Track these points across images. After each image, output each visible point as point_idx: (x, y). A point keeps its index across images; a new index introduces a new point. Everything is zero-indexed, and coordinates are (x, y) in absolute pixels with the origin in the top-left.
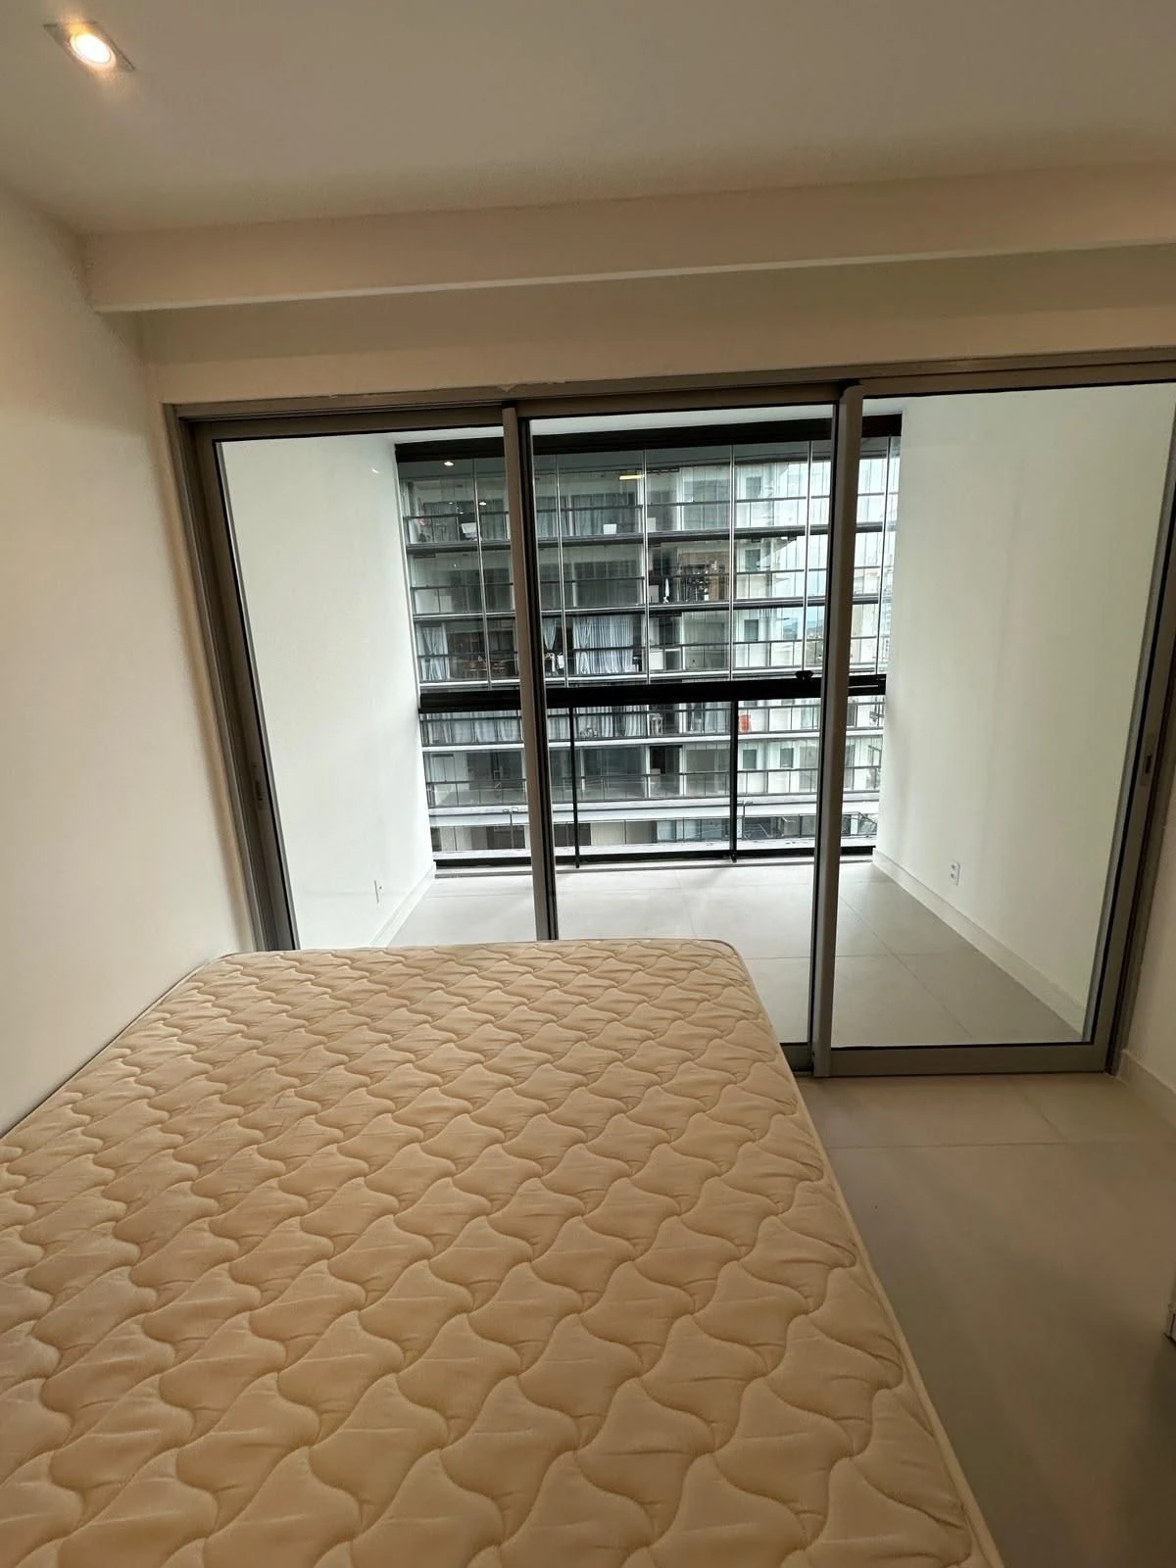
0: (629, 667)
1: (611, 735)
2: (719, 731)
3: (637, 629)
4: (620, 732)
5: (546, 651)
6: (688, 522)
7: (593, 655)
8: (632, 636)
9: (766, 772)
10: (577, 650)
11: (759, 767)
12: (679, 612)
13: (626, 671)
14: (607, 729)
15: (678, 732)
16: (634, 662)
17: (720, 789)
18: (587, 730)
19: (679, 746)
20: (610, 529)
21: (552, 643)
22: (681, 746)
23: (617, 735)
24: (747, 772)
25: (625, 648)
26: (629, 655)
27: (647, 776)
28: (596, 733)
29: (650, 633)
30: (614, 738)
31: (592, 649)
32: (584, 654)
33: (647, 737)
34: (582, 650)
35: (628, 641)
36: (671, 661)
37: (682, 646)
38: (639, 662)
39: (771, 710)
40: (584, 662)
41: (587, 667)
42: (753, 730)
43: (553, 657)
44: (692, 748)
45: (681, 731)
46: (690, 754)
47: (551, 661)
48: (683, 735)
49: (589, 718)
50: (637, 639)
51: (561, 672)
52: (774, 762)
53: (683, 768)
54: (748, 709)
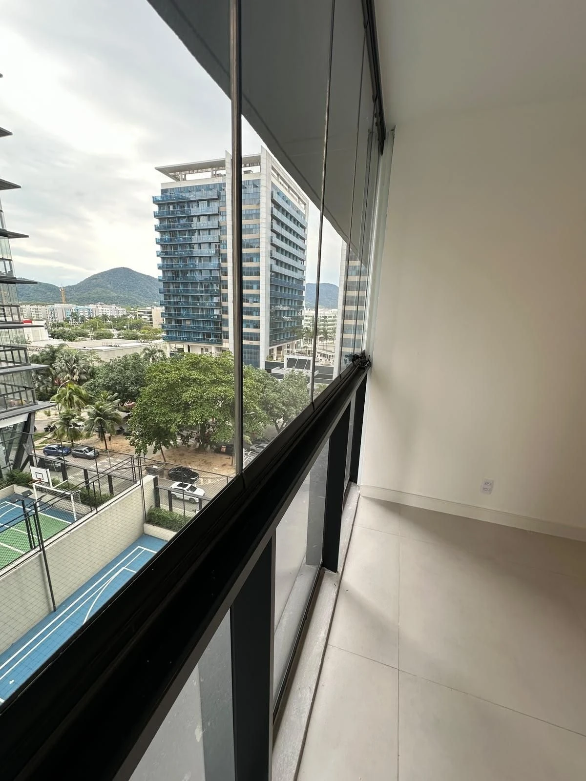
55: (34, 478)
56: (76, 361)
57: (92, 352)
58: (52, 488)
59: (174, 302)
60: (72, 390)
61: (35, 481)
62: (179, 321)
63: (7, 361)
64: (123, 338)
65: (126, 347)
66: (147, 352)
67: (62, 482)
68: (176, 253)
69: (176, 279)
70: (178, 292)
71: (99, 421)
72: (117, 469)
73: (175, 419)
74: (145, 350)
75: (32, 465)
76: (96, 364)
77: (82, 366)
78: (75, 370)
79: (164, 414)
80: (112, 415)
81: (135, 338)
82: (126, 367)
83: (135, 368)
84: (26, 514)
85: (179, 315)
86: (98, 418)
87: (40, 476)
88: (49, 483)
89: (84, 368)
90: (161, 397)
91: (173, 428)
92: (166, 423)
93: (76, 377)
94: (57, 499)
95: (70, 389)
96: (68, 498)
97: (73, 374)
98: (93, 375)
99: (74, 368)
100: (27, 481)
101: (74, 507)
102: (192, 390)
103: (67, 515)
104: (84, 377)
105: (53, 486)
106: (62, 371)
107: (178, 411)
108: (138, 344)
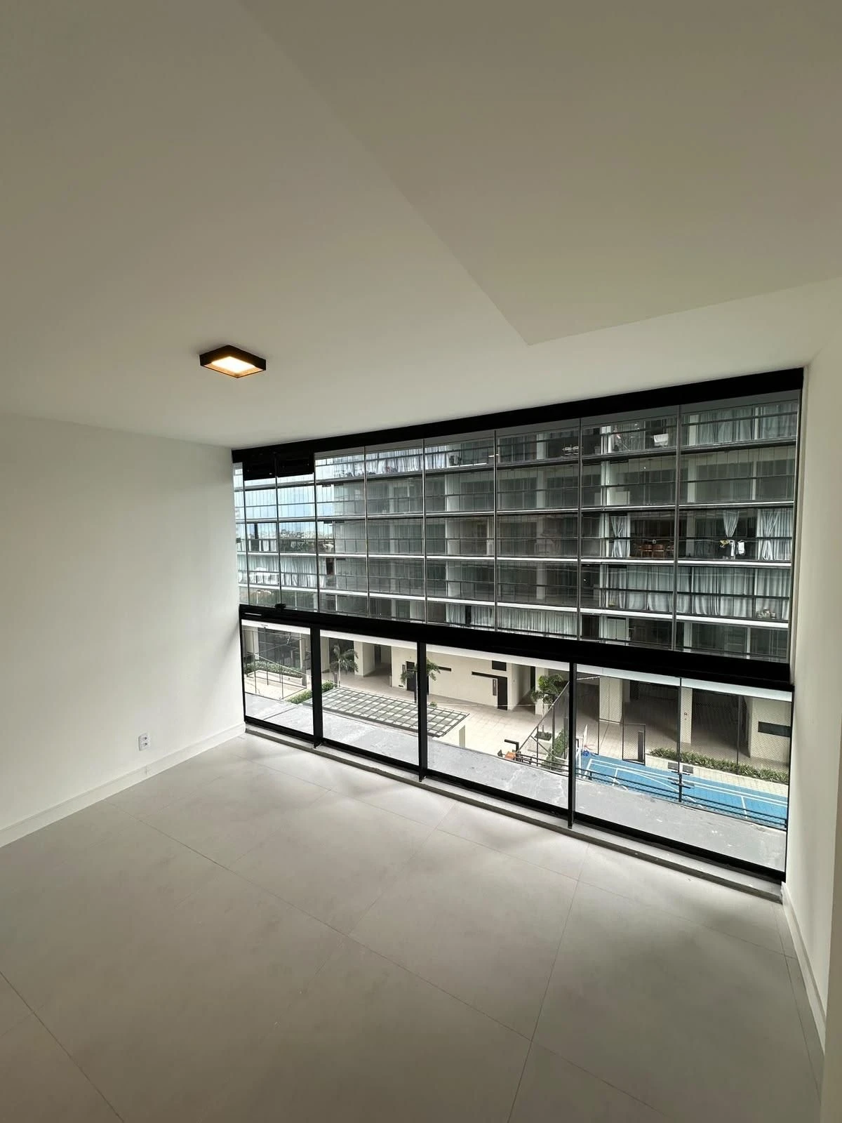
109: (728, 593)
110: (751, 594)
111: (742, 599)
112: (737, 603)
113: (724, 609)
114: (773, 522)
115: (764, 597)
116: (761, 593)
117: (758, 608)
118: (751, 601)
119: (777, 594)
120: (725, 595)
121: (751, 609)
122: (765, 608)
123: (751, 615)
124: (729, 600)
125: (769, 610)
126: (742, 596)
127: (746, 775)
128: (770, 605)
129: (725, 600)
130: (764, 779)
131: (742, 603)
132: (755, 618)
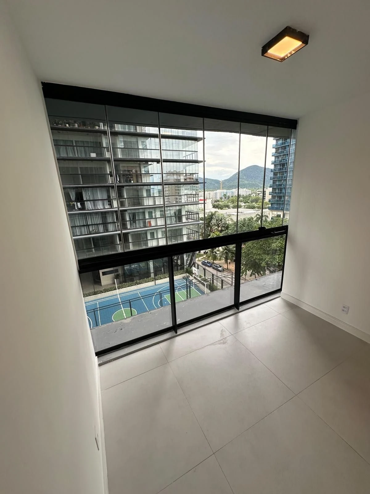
0: (107, 206)
1: (103, 231)
2: (141, 227)
3: (108, 192)
4: (106, 230)
5: (72, 201)
6: (123, 154)
7: (92, 202)
8: (107, 195)
9: (158, 239)
10: (85, 201)
11: (156, 237)
12: (123, 186)
13: (106, 208)
14: (101, 229)
15: (127, 228)
16: (109, 205)
17: (144, 246)
18: (93, 230)
19: (128, 233)
20: (93, 155)
21: (74, 198)
22: (129, 233)
23: (105, 231)
24: (152, 239)
25: (105, 200)
26: (106, 203)
27: (118, 244)
28: (97, 231)
29: (113, 194)
30: (104, 232)
31: (91, 200)
32: (89, 202)
33: (117, 231)
34: (87, 201)
35: (105, 197)
36: (122, 204)
37: (125, 198)
38: (111, 205)
39: (157, 219)
40: (89, 205)
41: (90, 207)
42: (152, 226)
43: (75, 204)
44: (133, 233)
45: (128, 228)
46: (132, 236)
47: (75, 205)
48: (129, 229)
49: (93, 226)
50: (109, 197)
51: (80, 209)
52: (160, 235)
53: (130, 241)
54: (150, 219)
55: (193, 272)
56: (221, 220)
57: (229, 216)
58: (199, 279)
59: (279, 184)
60: (217, 235)
61: (194, 274)
62: (280, 197)
63: (192, 219)
64: (247, 208)
65: (247, 213)
66: (258, 216)
67: (203, 277)
68: (285, 152)
69: (282, 169)
70: (282, 178)
71: (226, 252)
72: (224, 277)
73: (265, 259)
74: (257, 215)
75: (194, 267)
76: (230, 222)
77: (223, 223)
78: (220, 225)
79: (259, 254)
80: (232, 250)
81: (253, 208)
82: (243, 225)
83: (248, 225)
84: (187, 285)
85: (281, 193)
86: (226, 251)
87: (195, 272)
88: (198, 276)
89: (224, 224)
90: (259, 244)
91: (263, 264)
92: (259, 260)
93: (220, 229)
94: (198, 282)
95: (216, 234)
96: (204, 285)
97: (219, 227)
98: (227, 228)
99: (220, 224)
100: (191, 273)
101: (206, 290)
102: (279, 242)
103: (203, 293)
104: (223, 229)
105: (200, 278)
106: (214, 225)
107: (268, 254)
108: (254, 211)
109: (78, 225)
110: (87, 224)
111: (84, 227)
112: (83, 228)
113: (79, 232)
114: (89, 194)
115: (92, 225)
116: (91, 224)
117: (91, 230)
118: (88, 227)
119: (96, 223)
120: (78, 226)
121: (88, 230)
122: (93, 229)
123: (89, 233)
124: (79, 228)
125: (95, 229)
126: (84, 226)
127: (98, 294)
128: (95, 228)
129: (78, 228)
130: (104, 292)
131: (84, 229)
132: (90, 234)
